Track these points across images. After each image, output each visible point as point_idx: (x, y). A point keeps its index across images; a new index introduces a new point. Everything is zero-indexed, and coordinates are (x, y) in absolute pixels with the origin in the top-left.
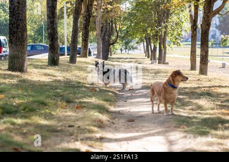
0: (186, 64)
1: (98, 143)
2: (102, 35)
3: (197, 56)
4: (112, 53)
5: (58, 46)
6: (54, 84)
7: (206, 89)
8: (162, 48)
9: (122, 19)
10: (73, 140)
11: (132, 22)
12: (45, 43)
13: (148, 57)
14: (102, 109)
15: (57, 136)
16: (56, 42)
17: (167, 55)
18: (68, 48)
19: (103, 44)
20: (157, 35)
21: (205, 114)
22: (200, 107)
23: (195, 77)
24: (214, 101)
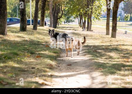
0: (104, 32)
1: (49, 79)
2: (53, 13)
3: (110, 27)
4: (59, 24)
5: (26, 19)
6: (23, 43)
7: (115, 46)
8: (89, 21)
9: (65, 3)
10: (34, 77)
11: (71, 5)
12: (18, 18)
13: (81, 27)
14: (52, 58)
15: (25, 74)
16: (25, 17)
17: (92, 26)
18: (32, 21)
19: (54, 18)
20: (86, 13)
21: (114, 61)
22: (111, 57)
23: (109, 39)
24: (119, 54)
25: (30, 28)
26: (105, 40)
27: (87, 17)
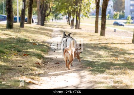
0: (93, 30)
1: (37, 77)
2: (41, 10)
3: (99, 25)
4: (47, 21)
5: (13, 16)
6: (10, 40)
7: (104, 45)
8: (78, 19)
10: (21, 75)
11: (59, 2)
12: (5, 15)
13: (69, 24)
14: (39, 56)
15: (11, 73)
16: (11, 14)
17: (80, 24)
19: (41, 16)
21: (103, 60)
22: (100, 56)
23: (98, 37)
24: (108, 52)
25: (17, 26)
26: (94, 38)
27: (76, 15)
